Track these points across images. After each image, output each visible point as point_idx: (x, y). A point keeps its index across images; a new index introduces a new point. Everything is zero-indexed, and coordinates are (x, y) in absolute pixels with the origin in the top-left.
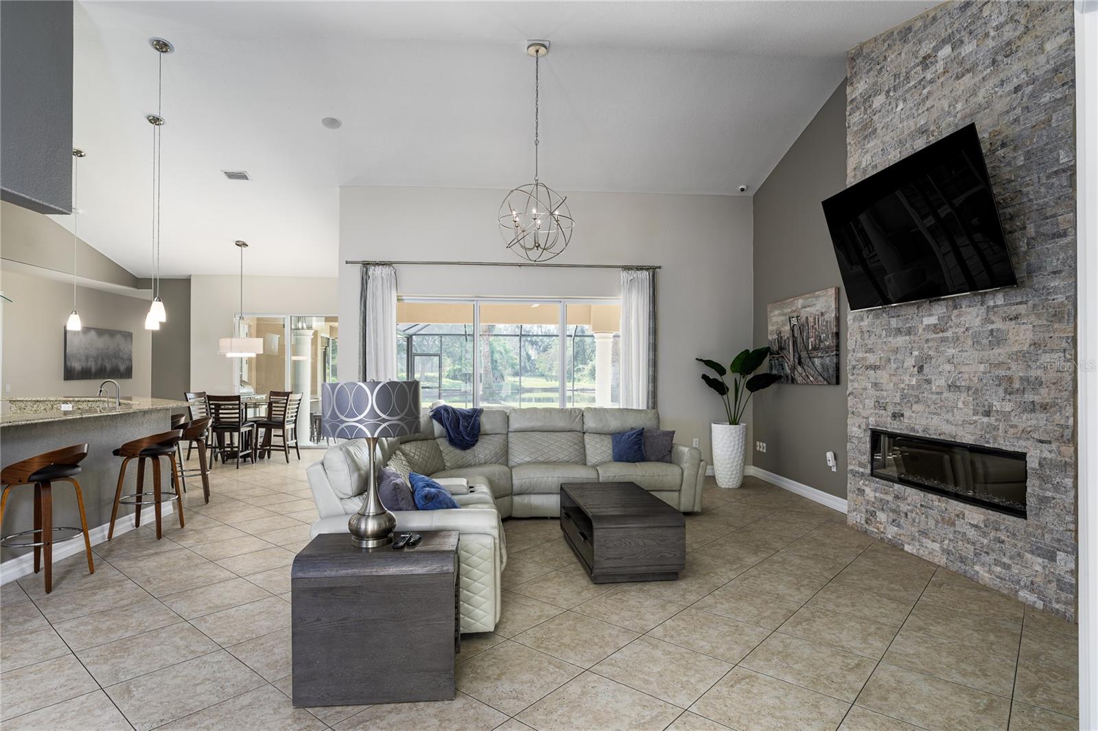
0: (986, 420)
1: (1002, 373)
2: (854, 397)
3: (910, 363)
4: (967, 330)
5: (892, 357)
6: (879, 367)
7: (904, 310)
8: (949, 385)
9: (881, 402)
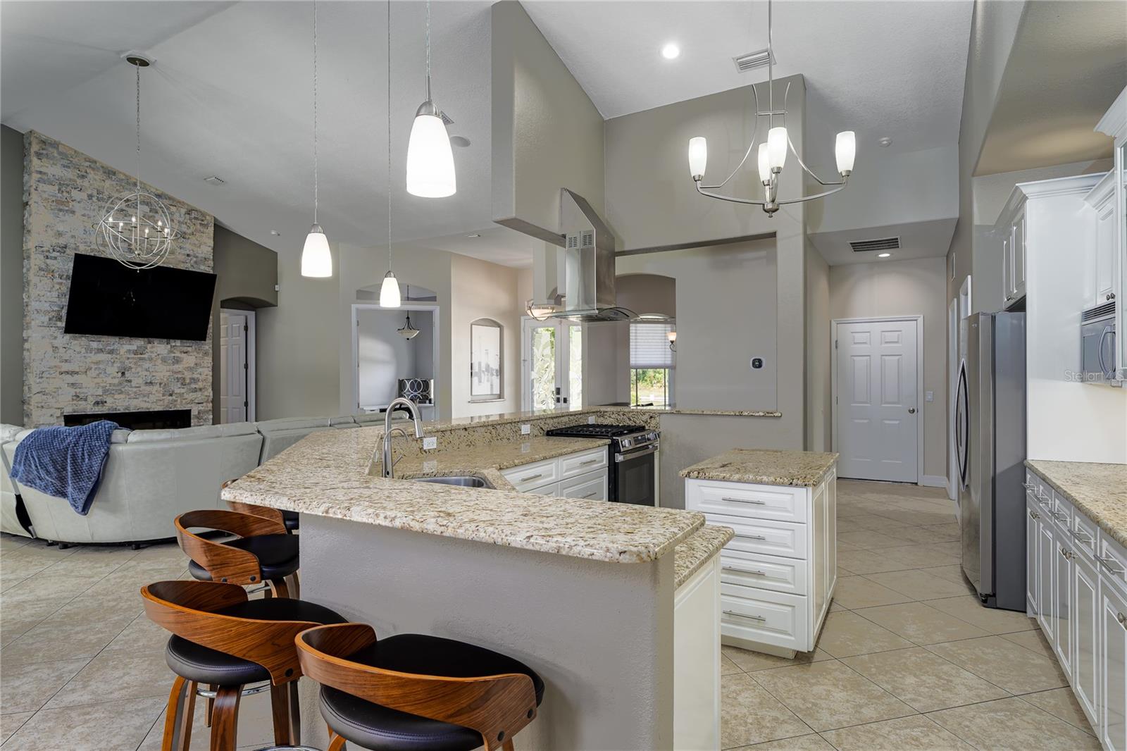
0: (170, 398)
1: (180, 376)
2: (44, 395)
3: (113, 370)
4: (158, 355)
5: (94, 366)
6: (77, 373)
7: (105, 339)
8: (146, 383)
9: (81, 396)
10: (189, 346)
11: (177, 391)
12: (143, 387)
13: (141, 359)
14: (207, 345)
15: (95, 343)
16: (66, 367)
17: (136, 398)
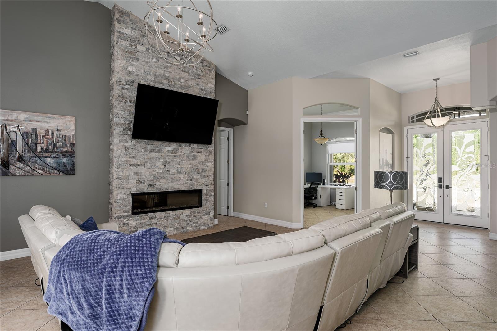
0: (191, 182)
1: (196, 167)
2: (120, 179)
3: (159, 163)
4: (185, 154)
5: (149, 161)
6: (139, 165)
7: (155, 142)
8: (178, 172)
9: (141, 180)
10: (201, 148)
11: (195, 177)
12: (176, 175)
13: (175, 156)
14: (211, 147)
15: (150, 145)
16: (134, 161)
17: (172, 182)
